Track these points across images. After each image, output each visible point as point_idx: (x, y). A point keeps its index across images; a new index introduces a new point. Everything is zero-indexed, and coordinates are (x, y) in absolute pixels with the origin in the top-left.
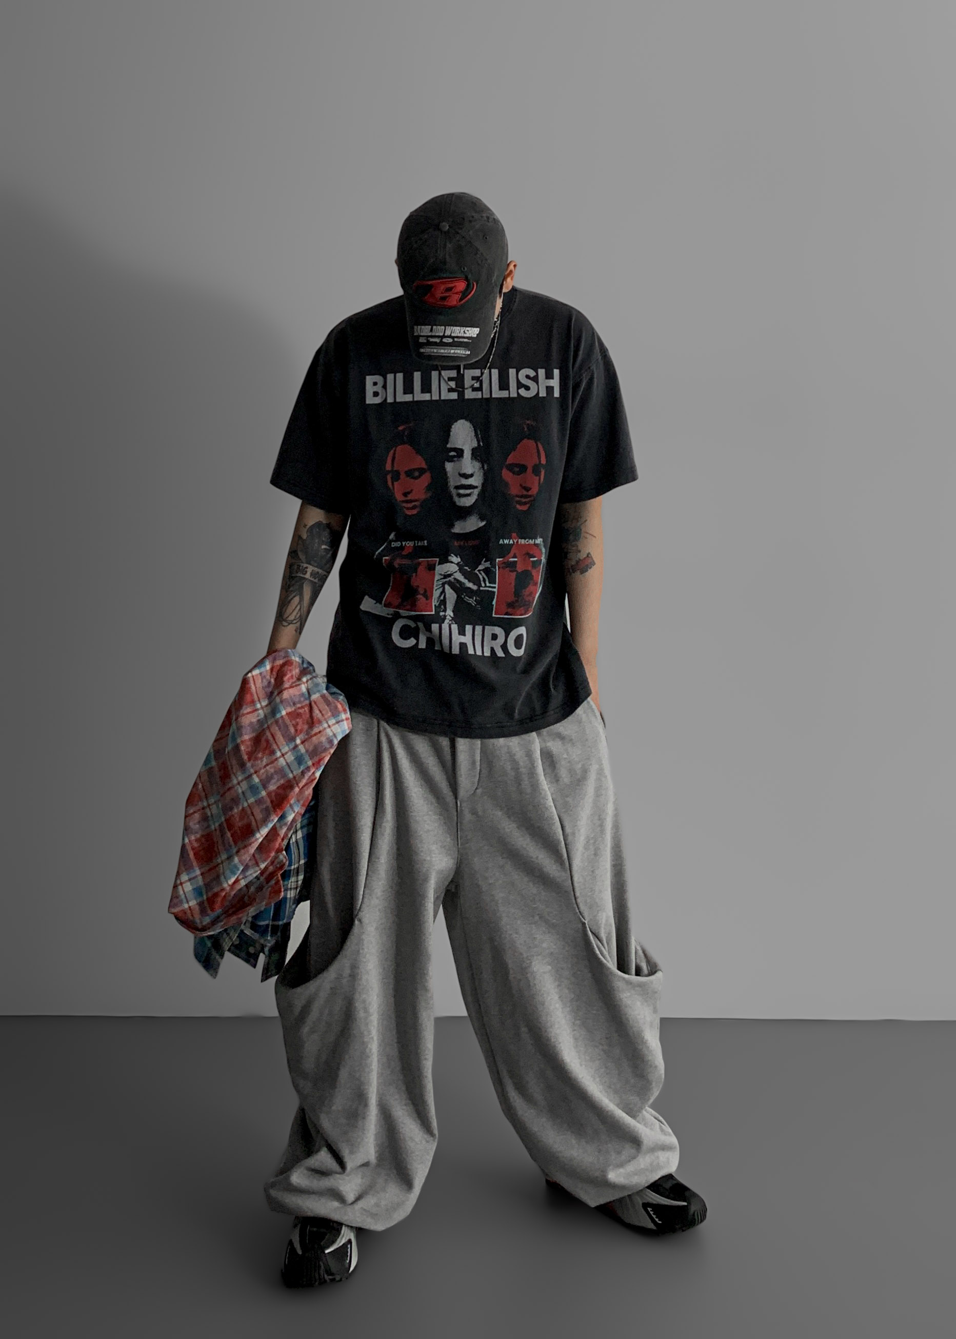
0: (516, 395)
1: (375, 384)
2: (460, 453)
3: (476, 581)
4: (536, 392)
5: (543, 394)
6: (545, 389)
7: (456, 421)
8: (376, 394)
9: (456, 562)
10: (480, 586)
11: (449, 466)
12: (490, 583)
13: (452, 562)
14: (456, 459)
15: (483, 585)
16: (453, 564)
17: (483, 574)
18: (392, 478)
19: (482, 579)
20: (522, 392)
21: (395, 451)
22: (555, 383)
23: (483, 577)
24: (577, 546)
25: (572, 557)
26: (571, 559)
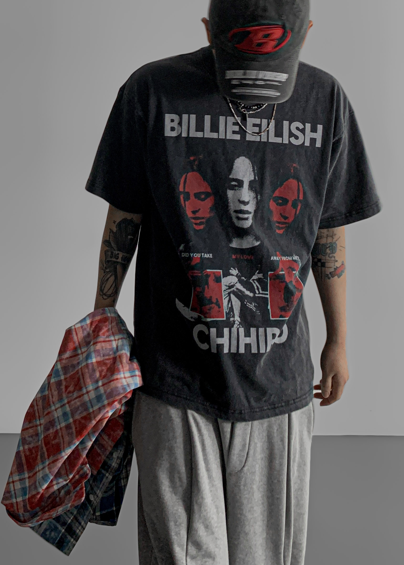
0: (287, 142)
1: (172, 121)
2: (240, 183)
3: (252, 290)
4: (303, 142)
5: (307, 144)
6: (309, 140)
7: (238, 157)
8: (173, 129)
9: (235, 275)
10: (255, 293)
11: (230, 193)
12: (262, 291)
13: (232, 275)
14: (237, 188)
15: (257, 292)
16: (234, 277)
17: (257, 283)
18: (184, 198)
19: (256, 288)
20: (293, 140)
21: (186, 176)
22: (319, 136)
23: (257, 286)
24: (334, 257)
25: (330, 266)
26: (330, 268)
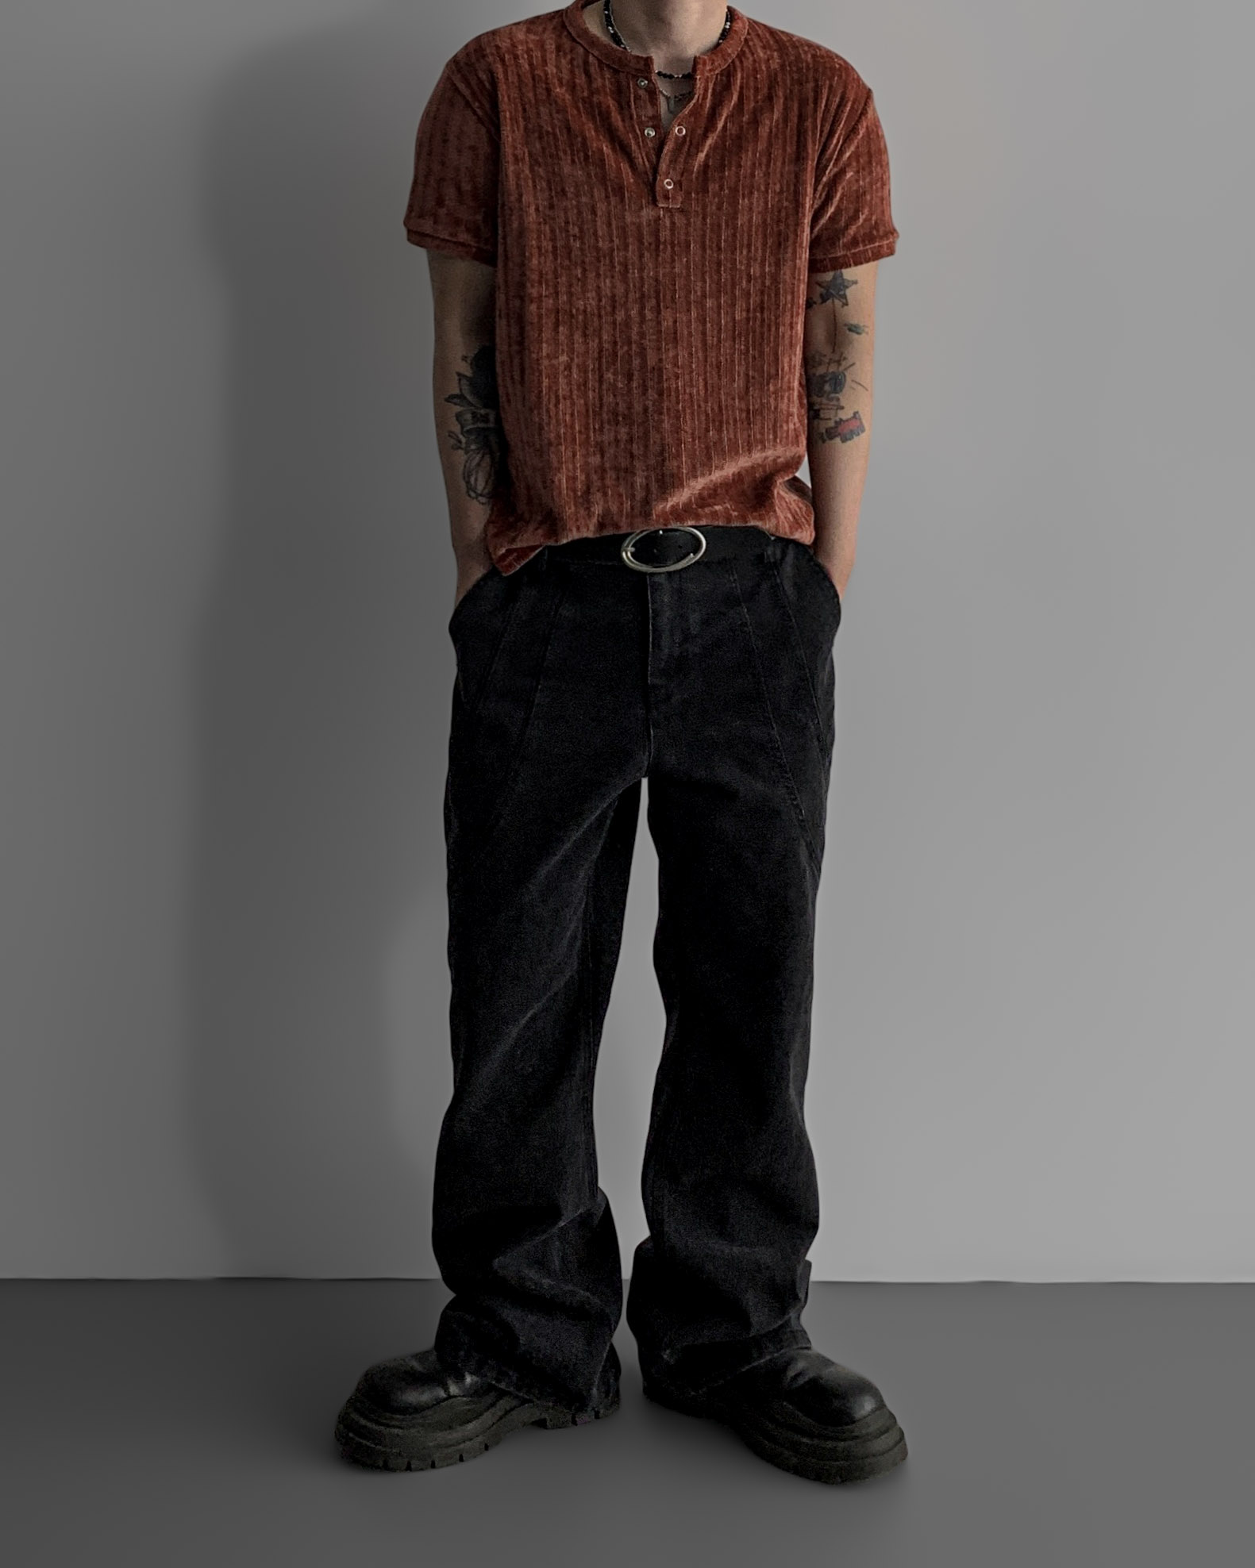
24: (838, 399)
25: (828, 417)
26: (827, 419)
